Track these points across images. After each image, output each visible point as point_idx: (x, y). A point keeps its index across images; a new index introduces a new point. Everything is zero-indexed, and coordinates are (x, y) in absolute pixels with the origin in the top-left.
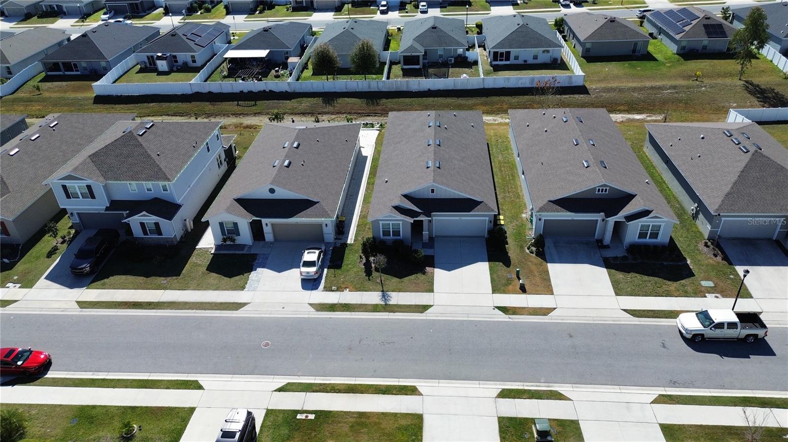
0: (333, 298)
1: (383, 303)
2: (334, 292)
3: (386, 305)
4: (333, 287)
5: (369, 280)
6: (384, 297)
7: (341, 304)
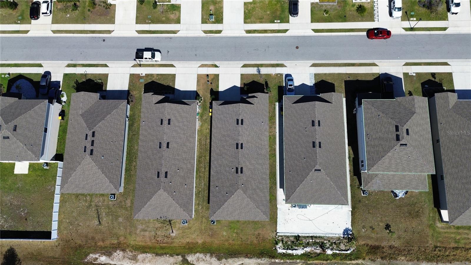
0: (279, 70)
1: (259, 68)
2: (279, 73)
3: (258, 67)
4: (279, 76)
5: (266, 79)
6: (259, 71)
7: (275, 67)
